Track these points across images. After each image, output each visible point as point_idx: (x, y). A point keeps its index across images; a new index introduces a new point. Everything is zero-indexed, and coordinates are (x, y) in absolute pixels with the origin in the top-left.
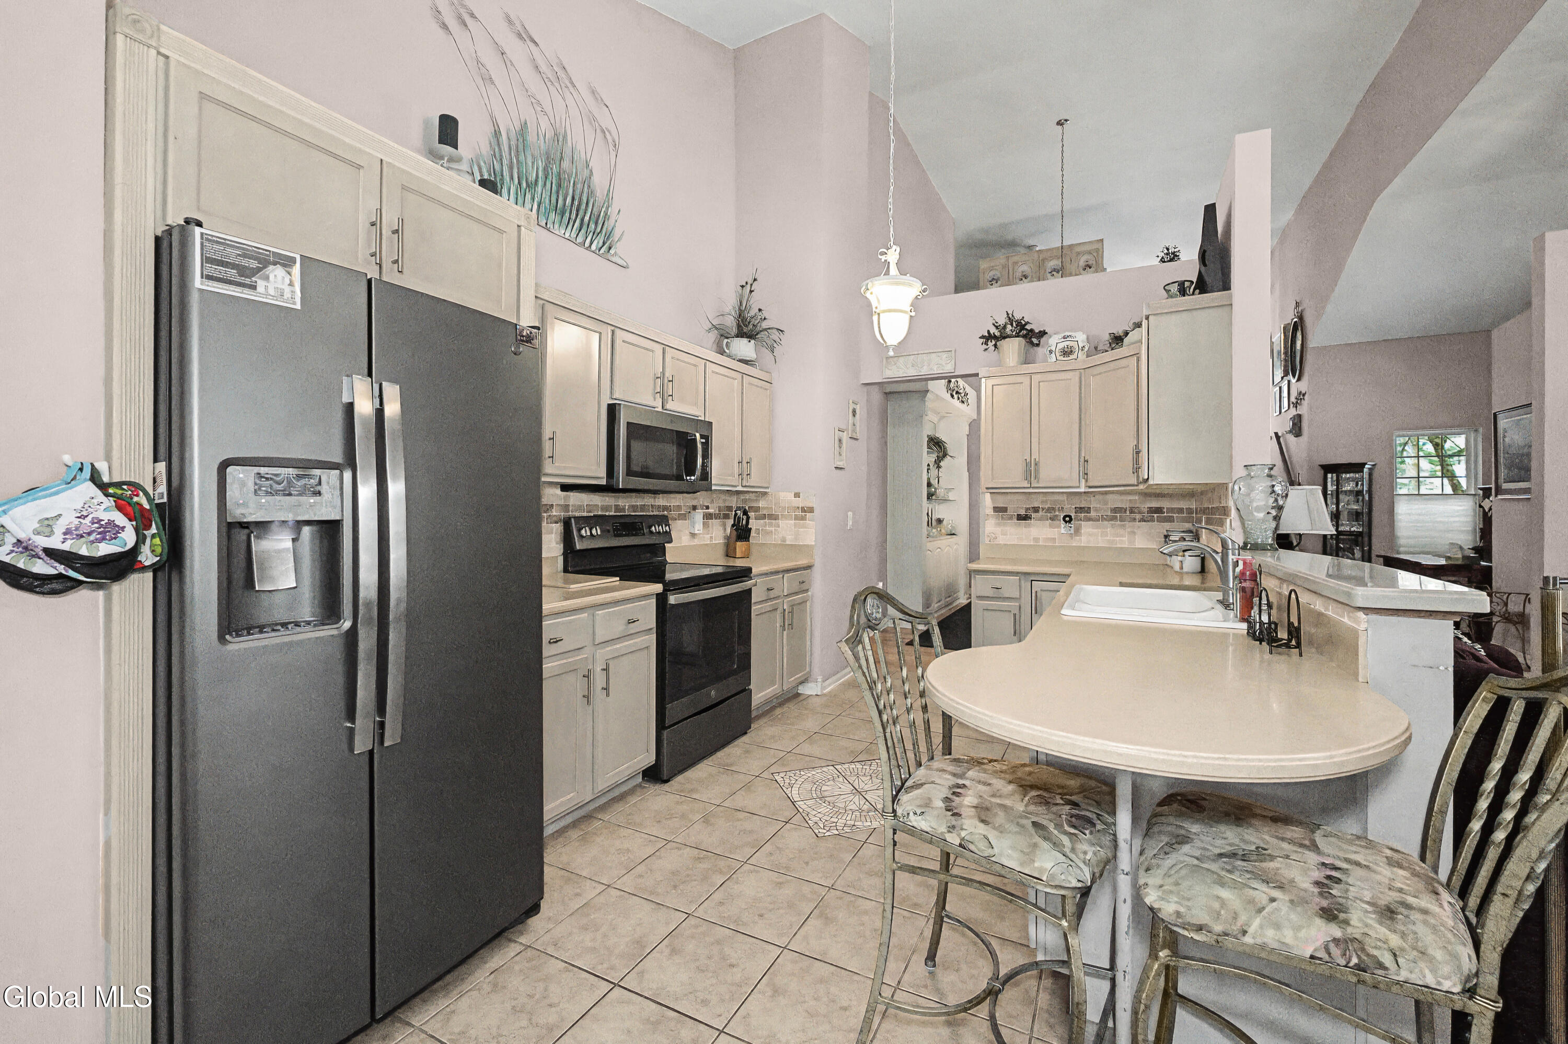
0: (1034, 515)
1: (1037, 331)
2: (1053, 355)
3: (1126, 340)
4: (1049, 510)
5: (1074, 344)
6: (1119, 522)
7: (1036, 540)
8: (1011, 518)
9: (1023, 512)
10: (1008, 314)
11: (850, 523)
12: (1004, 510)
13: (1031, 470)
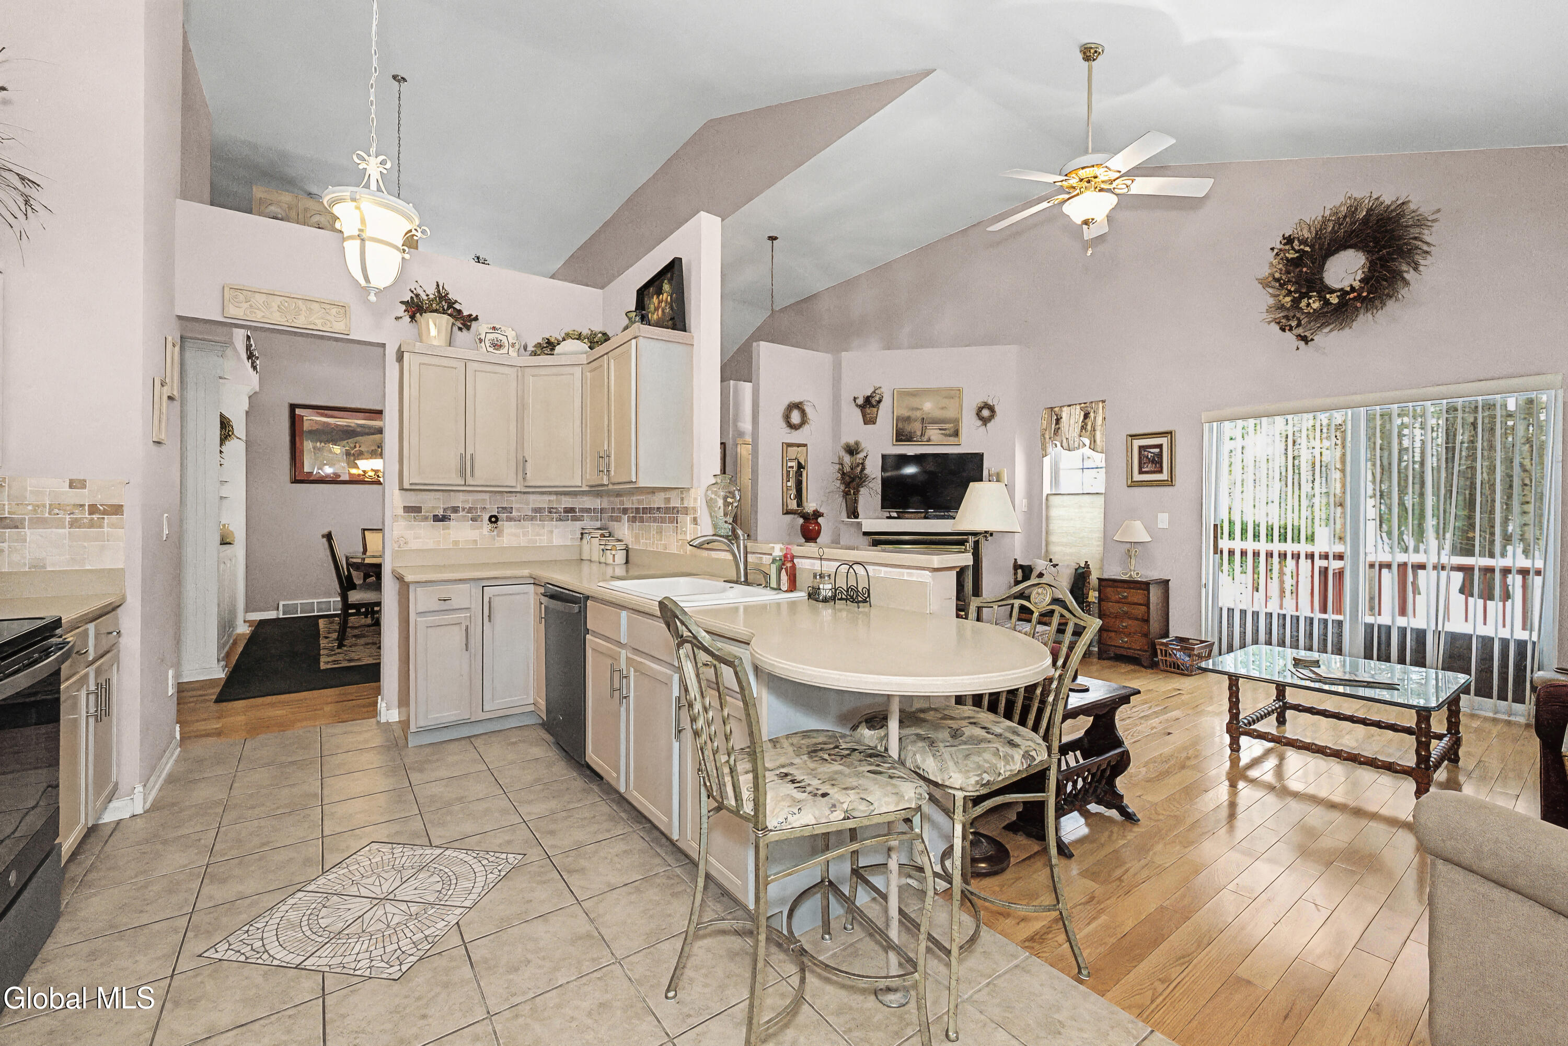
0: (453, 516)
1: (465, 313)
2: (483, 344)
3: (558, 349)
4: (470, 510)
5: (504, 339)
6: (539, 522)
7: (456, 543)
8: (426, 519)
9: (440, 513)
10: (438, 285)
11: (166, 532)
12: (417, 509)
13: (466, 466)
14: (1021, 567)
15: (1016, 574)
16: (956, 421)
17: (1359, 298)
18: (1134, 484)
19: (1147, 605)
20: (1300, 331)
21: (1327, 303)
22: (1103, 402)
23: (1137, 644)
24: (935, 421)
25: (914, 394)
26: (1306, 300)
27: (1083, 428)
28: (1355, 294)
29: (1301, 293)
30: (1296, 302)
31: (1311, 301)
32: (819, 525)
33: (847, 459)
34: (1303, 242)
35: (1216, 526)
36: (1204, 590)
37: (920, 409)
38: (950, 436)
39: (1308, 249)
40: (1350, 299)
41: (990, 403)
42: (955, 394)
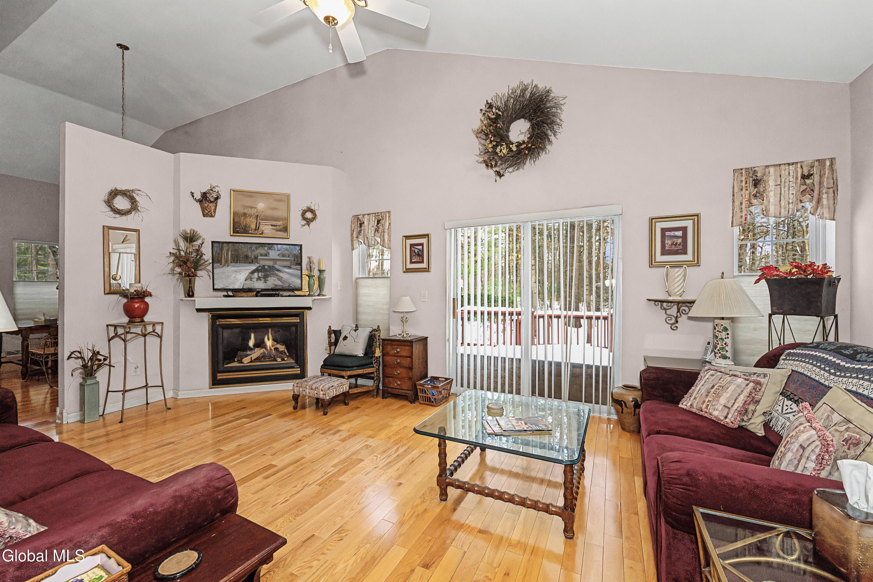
14: (335, 332)
15: (330, 337)
16: (287, 219)
17: (527, 148)
18: (408, 271)
19: (411, 357)
20: (497, 169)
21: (511, 150)
22: (389, 212)
23: (405, 386)
24: (266, 219)
25: (251, 194)
26: (499, 147)
27: (377, 230)
28: (525, 145)
29: (497, 142)
30: (495, 147)
31: (502, 148)
32: (147, 304)
33: (183, 245)
34: (498, 108)
35: (454, 299)
36: (447, 343)
37: (255, 208)
38: (280, 231)
39: (500, 113)
40: (522, 149)
41: (313, 208)
42: (285, 199)
